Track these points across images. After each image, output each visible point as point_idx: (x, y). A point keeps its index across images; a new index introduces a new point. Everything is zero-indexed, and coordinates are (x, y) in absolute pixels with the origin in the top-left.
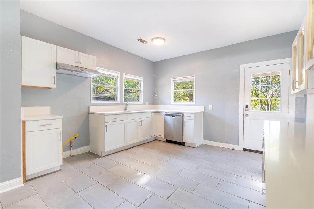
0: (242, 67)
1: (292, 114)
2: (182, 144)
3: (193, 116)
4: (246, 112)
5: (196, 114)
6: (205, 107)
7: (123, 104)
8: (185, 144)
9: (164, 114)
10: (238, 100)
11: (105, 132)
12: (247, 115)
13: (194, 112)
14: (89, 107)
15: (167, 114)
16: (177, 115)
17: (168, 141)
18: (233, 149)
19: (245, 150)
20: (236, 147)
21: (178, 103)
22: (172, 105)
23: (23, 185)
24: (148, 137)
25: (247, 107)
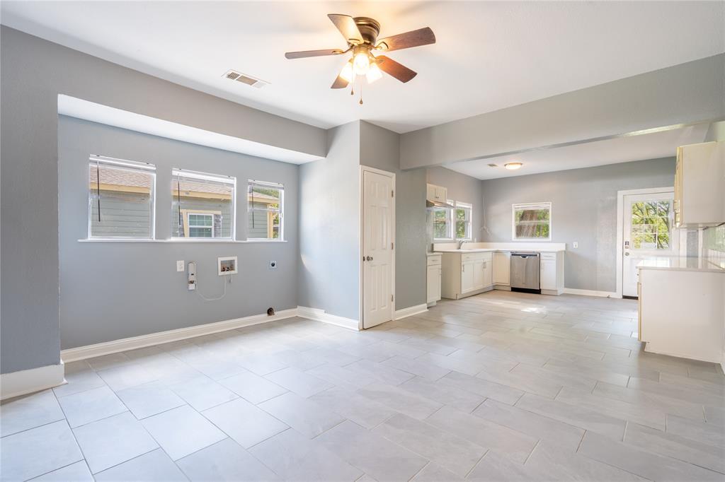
0: (620, 194)
1: (684, 251)
2: (538, 292)
3: (554, 255)
4: (626, 251)
5: (558, 253)
6: (566, 245)
7: (455, 242)
8: (542, 292)
9: (509, 254)
10: (615, 235)
11: (462, 273)
12: (627, 254)
13: (557, 251)
14: (433, 245)
15: (514, 254)
16: (530, 255)
17: (514, 290)
18: (608, 297)
19: (625, 297)
20: (612, 295)
21: (522, 239)
22: (513, 242)
23: (427, 310)
24: (489, 285)
25: (627, 243)
